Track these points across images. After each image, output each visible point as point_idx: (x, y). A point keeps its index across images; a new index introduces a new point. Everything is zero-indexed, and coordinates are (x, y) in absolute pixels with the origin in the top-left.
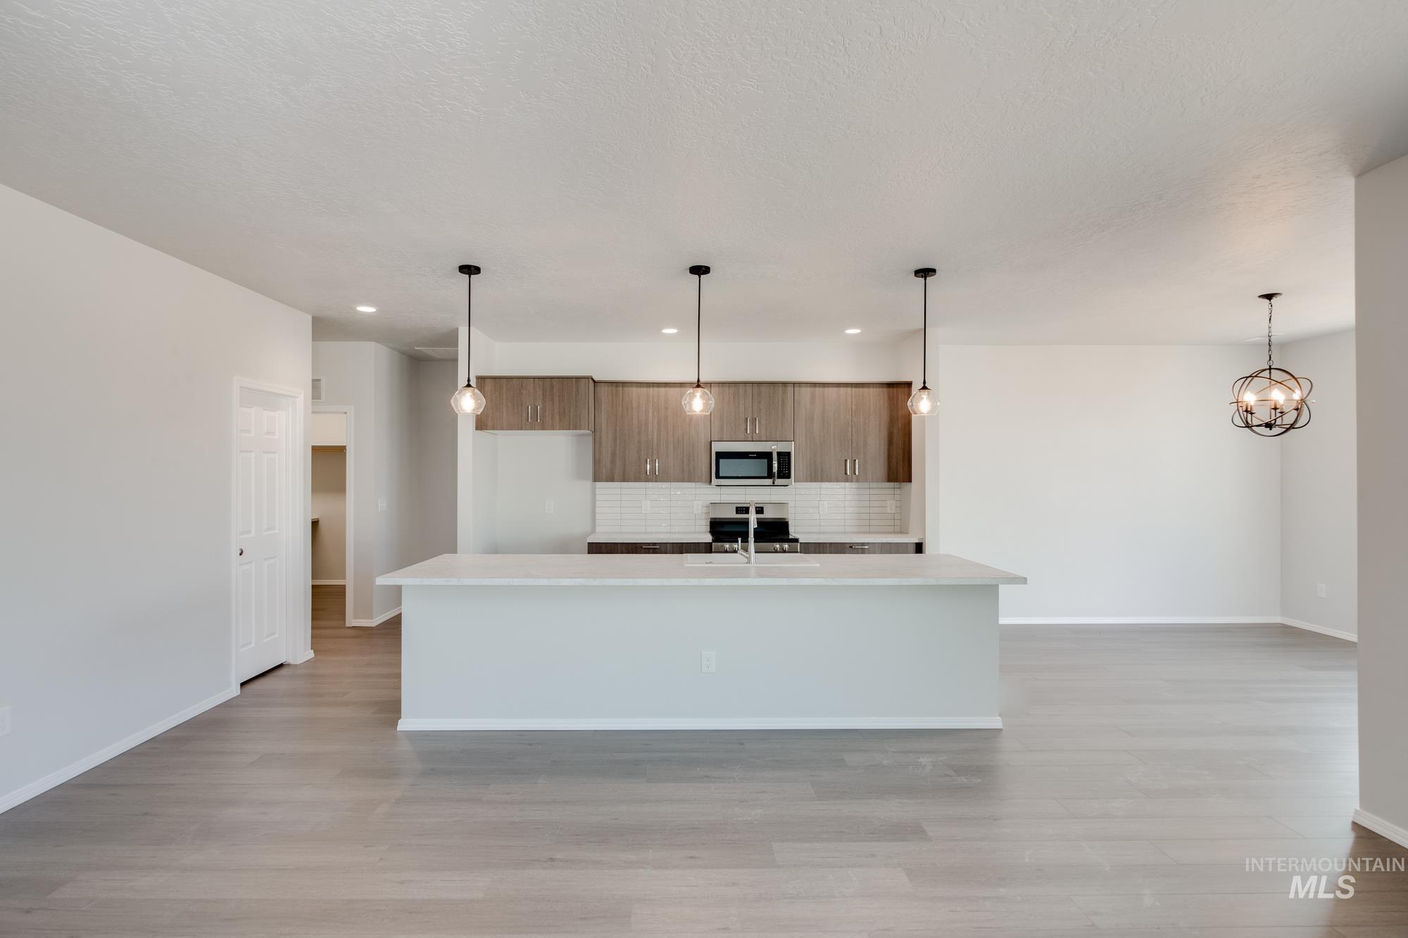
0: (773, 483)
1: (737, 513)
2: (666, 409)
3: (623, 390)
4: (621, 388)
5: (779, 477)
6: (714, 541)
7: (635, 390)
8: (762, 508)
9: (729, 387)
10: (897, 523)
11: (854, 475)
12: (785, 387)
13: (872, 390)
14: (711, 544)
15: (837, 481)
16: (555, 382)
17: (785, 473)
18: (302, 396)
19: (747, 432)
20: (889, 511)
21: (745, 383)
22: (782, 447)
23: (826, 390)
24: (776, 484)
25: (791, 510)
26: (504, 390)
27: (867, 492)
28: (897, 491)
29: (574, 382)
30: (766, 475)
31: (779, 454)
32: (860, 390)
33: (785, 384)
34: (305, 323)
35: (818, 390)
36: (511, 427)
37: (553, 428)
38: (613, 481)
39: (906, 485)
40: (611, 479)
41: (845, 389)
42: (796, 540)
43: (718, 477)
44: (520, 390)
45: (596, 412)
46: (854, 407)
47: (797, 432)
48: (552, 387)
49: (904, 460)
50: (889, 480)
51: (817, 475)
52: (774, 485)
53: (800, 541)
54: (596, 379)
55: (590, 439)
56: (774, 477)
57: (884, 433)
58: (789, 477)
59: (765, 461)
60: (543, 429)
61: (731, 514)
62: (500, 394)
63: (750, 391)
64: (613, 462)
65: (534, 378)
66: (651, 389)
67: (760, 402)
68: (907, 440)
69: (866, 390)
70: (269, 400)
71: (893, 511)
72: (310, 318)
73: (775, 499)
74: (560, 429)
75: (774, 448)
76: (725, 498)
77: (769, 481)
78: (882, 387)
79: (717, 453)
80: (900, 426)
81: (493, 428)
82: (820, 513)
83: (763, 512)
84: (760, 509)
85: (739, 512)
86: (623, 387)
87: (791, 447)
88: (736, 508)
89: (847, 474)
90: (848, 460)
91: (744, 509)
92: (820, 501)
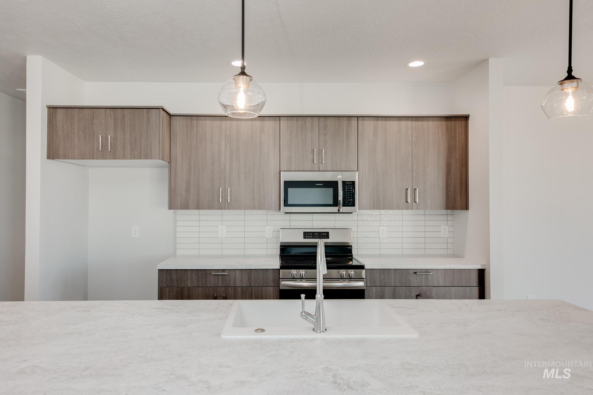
0: (339, 211)
1: (305, 238)
3: (197, 123)
4: (195, 122)
5: (344, 205)
6: (282, 267)
7: (208, 123)
8: (328, 233)
9: (297, 120)
10: (450, 246)
11: (414, 204)
12: (350, 120)
13: (431, 123)
14: (279, 270)
15: (399, 209)
16: (126, 112)
17: (349, 201)
19: (314, 163)
20: (442, 236)
21: (312, 117)
22: (348, 177)
24: (341, 211)
25: (354, 235)
26: (76, 120)
28: (450, 218)
29: (145, 114)
30: (332, 203)
31: (344, 183)
32: (419, 123)
33: (349, 118)
35: (380, 123)
36: (83, 156)
37: (124, 157)
38: (188, 209)
39: (464, 212)
40: (186, 207)
41: (405, 122)
42: (362, 267)
43: (286, 204)
44: (92, 120)
45: (172, 143)
46: (414, 139)
47: (361, 163)
48: (124, 117)
49: (461, 189)
50: (447, 208)
51: (380, 203)
52: (339, 212)
53: (366, 268)
54: (172, 112)
55: (166, 170)
56: (340, 205)
57: (443, 164)
58: (353, 205)
59: (331, 190)
60: (115, 158)
61: (298, 238)
62: (71, 124)
63: (317, 125)
64: (188, 191)
65: (106, 108)
66: (224, 122)
67: (326, 135)
68: (464, 170)
69: (425, 123)
71: (447, 236)
73: (339, 225)
74: (131, 159)
75: (340, 177)
76: (294, 224)
77: (335, 209)
78: (441, 121)
79: (285, 182)
80: (458, 157)
81: (65, 157)
82: (380, 237)
83: (328, 238)
84: (326, 234)
85: (307, 237)
86: (197, 120)
87: (355, 177)
88: (305, 233)
89: (408, 202)
90: (409, 189)
91: (311, 234)
92: (380, 226)
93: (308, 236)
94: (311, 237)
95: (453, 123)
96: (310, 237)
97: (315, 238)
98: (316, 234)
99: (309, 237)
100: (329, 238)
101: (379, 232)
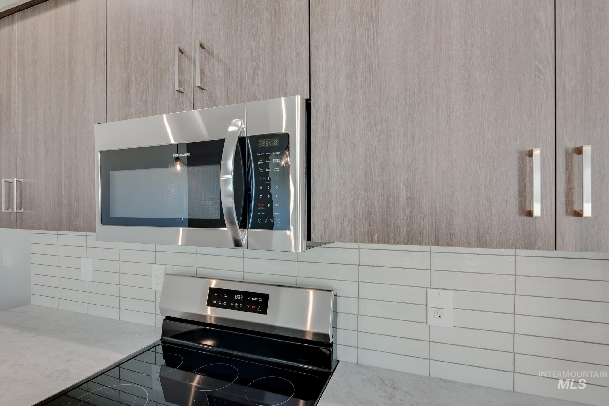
1: (210, 304)
8: (265, 297)
11: (568, 221)
47: (320, 68)
61: (196, 304)
82: (429, 323)
83: (264, 311)
84: (260, 300)
85: (215, 302)
88: (212, 290)
89: (530, 214)
90: (537, 153)
91: (226, 296)
92: (431, 288)
93: (218, 298)
94: (225, 303)
96: (222, 303)
97: (233, 308)
98: (236, 297)
99: (220, 303)
100: (266, 314)
101: (426, 305)
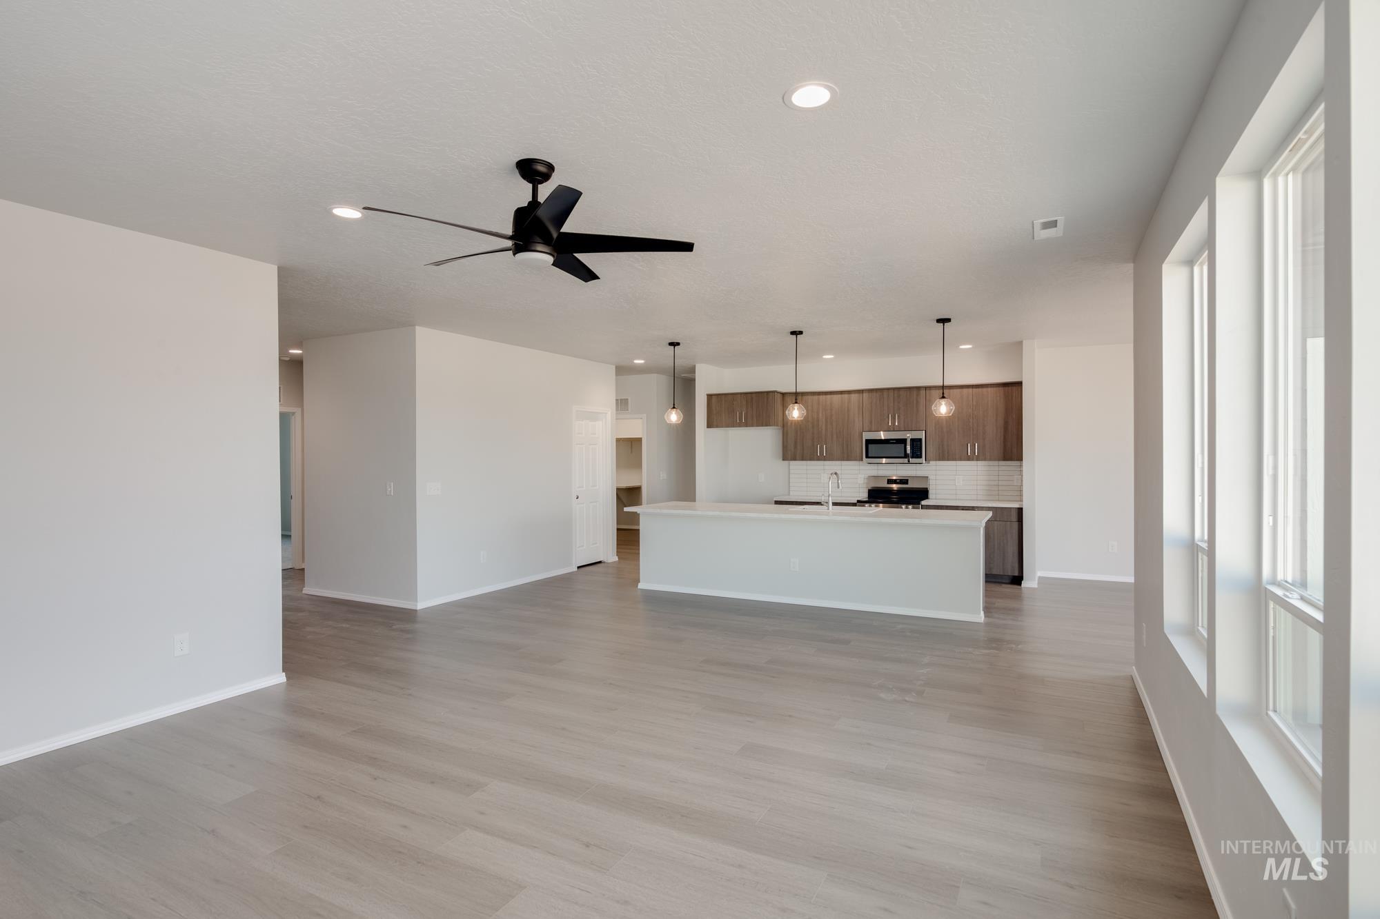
0: (909, 461)
1: (888, 483)
2: (831, 410)
3: (802, 398)
5: (913, 457)
7: (810, 398)
8: (907, 480)
9: (876, 393)
11: (974, 456)
12: (919, 390)
16: (754, 395)
17: (917, 454)
18: (609, 413)
19: (889, 424)
20: (1015, 484)
21: (888, 389)
22: (914, 435)
23: (952, 391)
24: (913, 462)
25: (931, 482)
26: (724, 402)
27: (997, 468)
29: (765, 395)
30: (902, 456)
31: (912, 440)
33: (918, 388)
34: (612, 370)
35: (945, 391)
36: (728, 426)
37: (752, 426)
39: (1019, 462)
40: (794, 459)
43: (869, 457)
44: (733, 402)
46: (974, 403)
47: (927, 424)
48: (752, 398)
49: (1017, 443)
51: (945, 455)
52: (911, 463)
55: (780, 434)
56: (909, 457)
57: (1000, 423)
58: (921, 457)
59: (902, 446)
60: (747, 426)
61: (883, 483)
62: (721, 405)
63: (892, 395)
64: (795, 447)
65: (741, 394)
67: (899, 403)
69: (985, 390)
70: (593, 416)
71: (1019, 484)
72: (614, 367)
73: (914, 473)
75: (909, 436)
76: (877, 473)
77: (906, 460)
78: (998, 387)
79: (866, 440)
80: (1014, 416)
81: (717, 427)
83: (907, 483)
84: (905, 481)
86: (802, 396)
87: (922, 435)
88: (888, 480)
89: (968, 455)
90: (969, 444)
91: (894, 481)
94: (894, 483)
95: (1010, 388)
98: (897, 481)
